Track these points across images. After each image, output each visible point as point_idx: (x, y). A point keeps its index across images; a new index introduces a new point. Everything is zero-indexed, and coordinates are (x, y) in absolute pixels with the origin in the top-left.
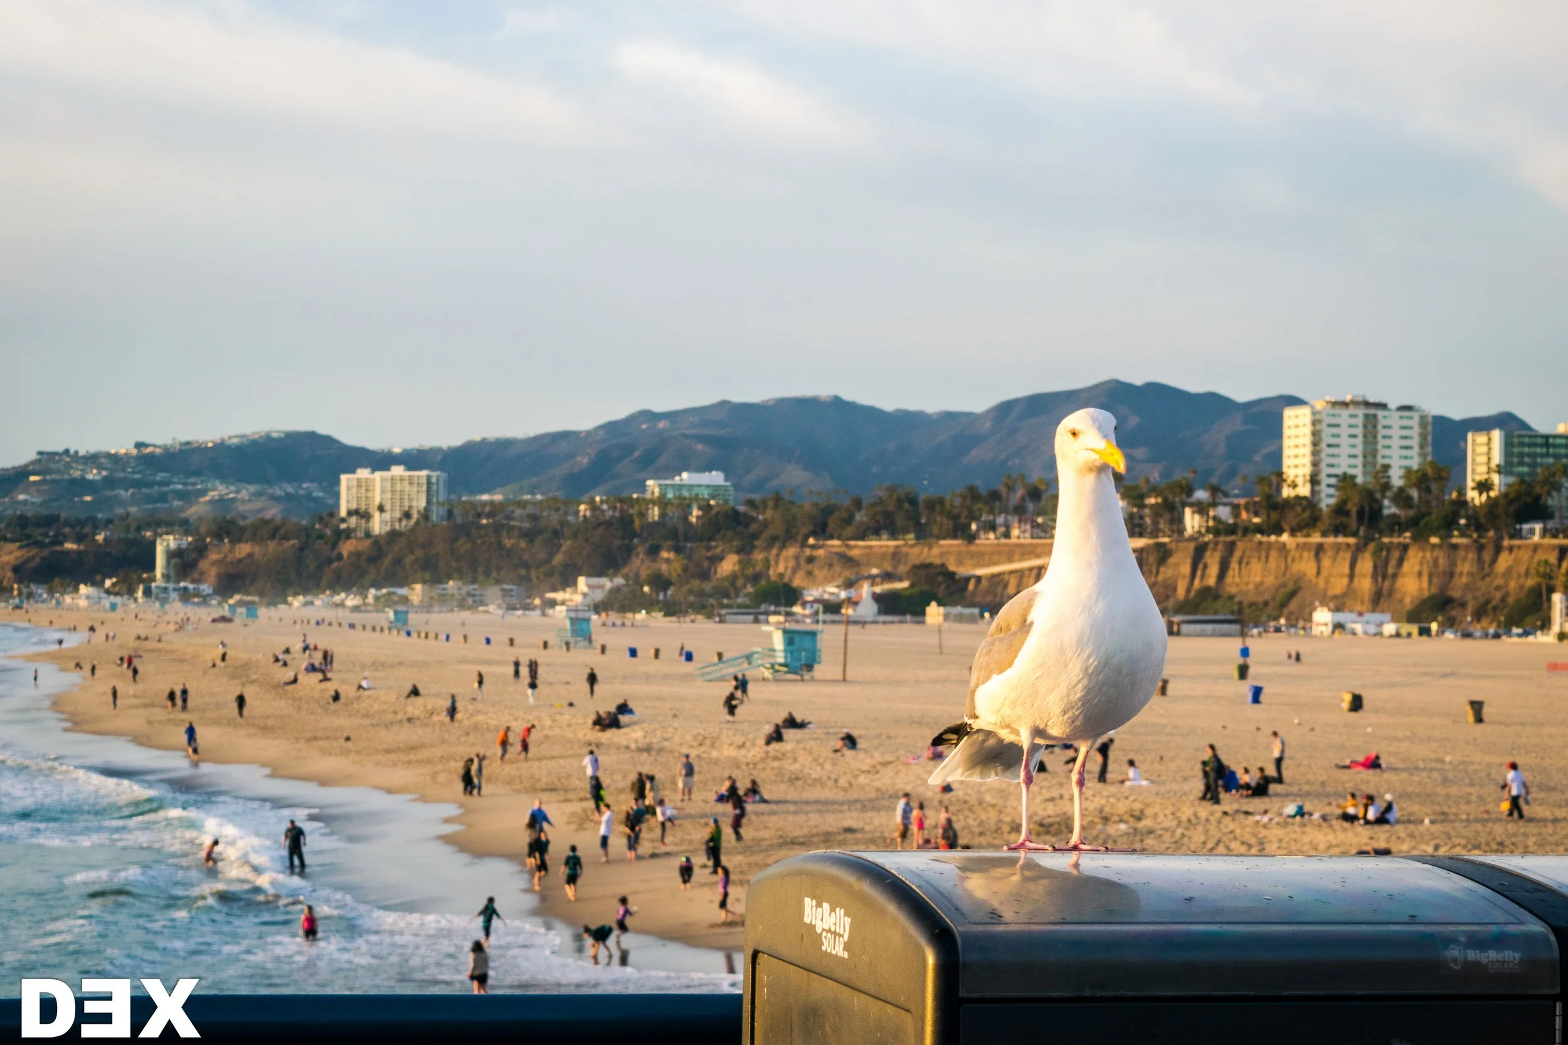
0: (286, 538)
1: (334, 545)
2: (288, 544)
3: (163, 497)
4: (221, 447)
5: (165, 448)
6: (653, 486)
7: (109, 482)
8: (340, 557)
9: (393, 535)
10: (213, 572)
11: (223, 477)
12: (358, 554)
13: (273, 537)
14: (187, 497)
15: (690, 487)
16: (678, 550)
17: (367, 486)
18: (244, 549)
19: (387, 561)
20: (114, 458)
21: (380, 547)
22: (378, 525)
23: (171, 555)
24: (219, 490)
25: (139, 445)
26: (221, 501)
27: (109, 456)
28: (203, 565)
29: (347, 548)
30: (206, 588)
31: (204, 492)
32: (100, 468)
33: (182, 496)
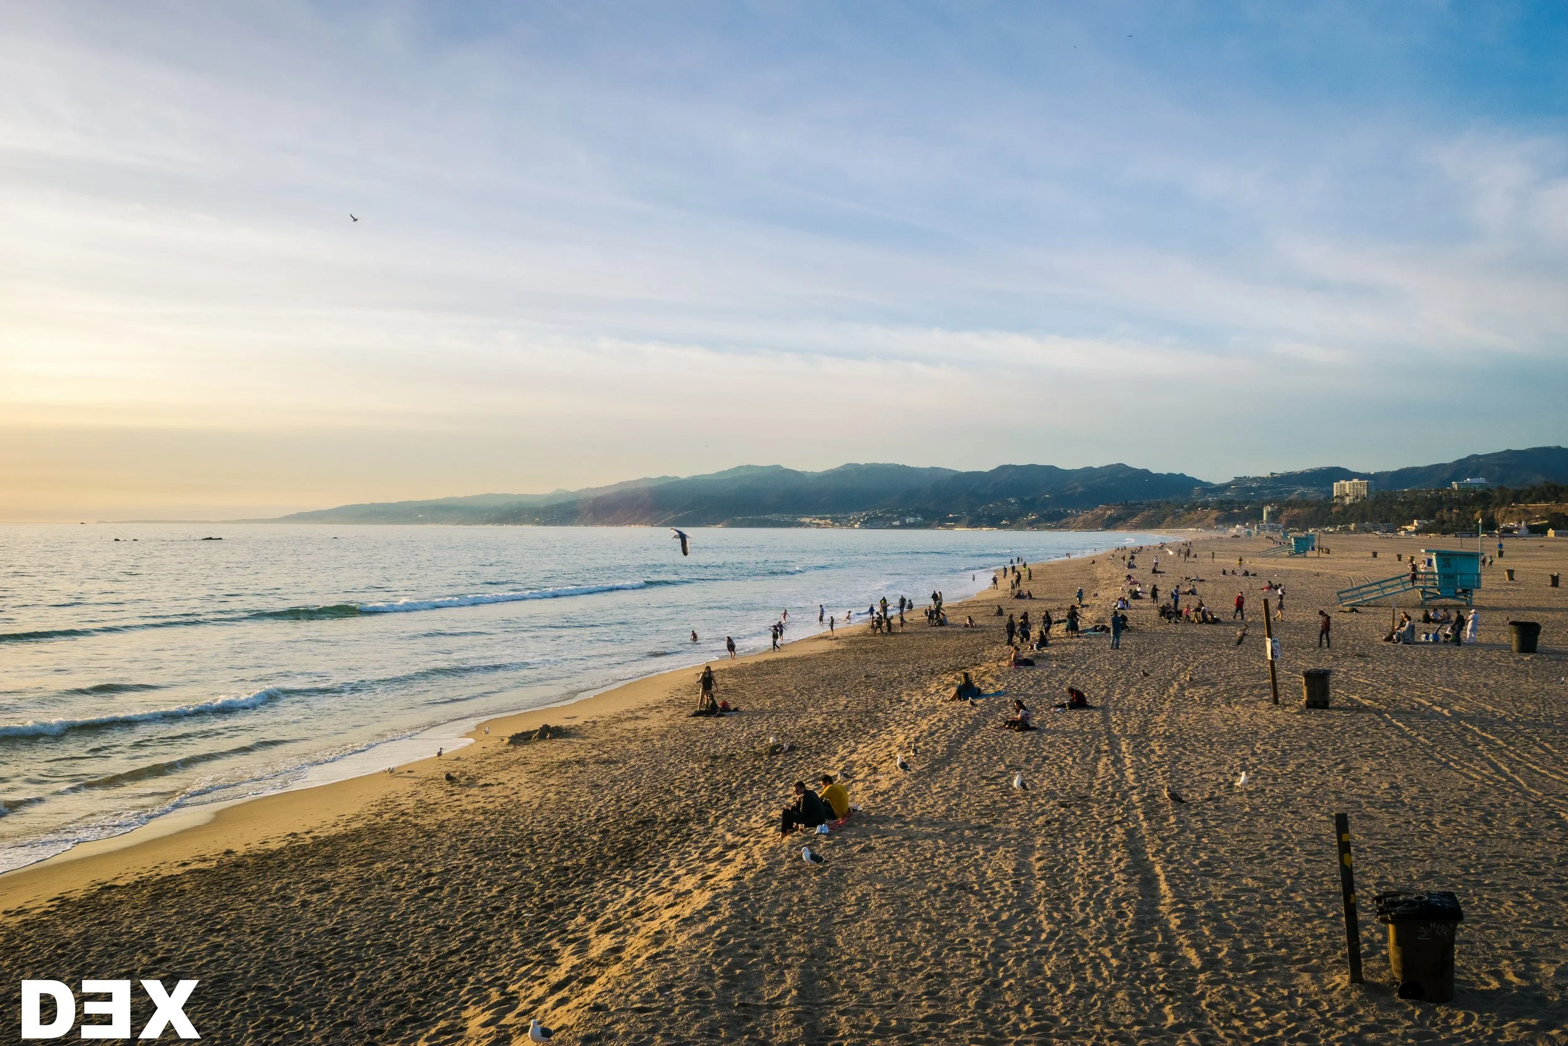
0: (1312, 506)
1: (1330, 509)
2: (1312, 509)
3: (1281, 493)
4: (1302, 473)
5: (1282, 474)
6: (1455, 485)
7: (1260, 488)
8: (1331, 513)
9: (1351, 505)
10: (1285, 519)
11: (1303, 485)
12: (1338, 512)
13: (1306, 506)
14: (1289, 492)
15: (1471, 484)
16: (1460, 509)
17: (1344, 486)
18: (1296, 511)
19: (1348, 515)
20: (1263, 479)
21: (1346, 509)
22: (1347, 501)
23: (1269, 513)
24: (1301, 490)
25: (1272, 474)
26: (1302, 494)
27: (1260, 478)
28: (1281, 517)
29: (1334, 510)
30: (1280, 526)
31: (1296, 491)
32: (1257, 482)
33: (1287, 492)
